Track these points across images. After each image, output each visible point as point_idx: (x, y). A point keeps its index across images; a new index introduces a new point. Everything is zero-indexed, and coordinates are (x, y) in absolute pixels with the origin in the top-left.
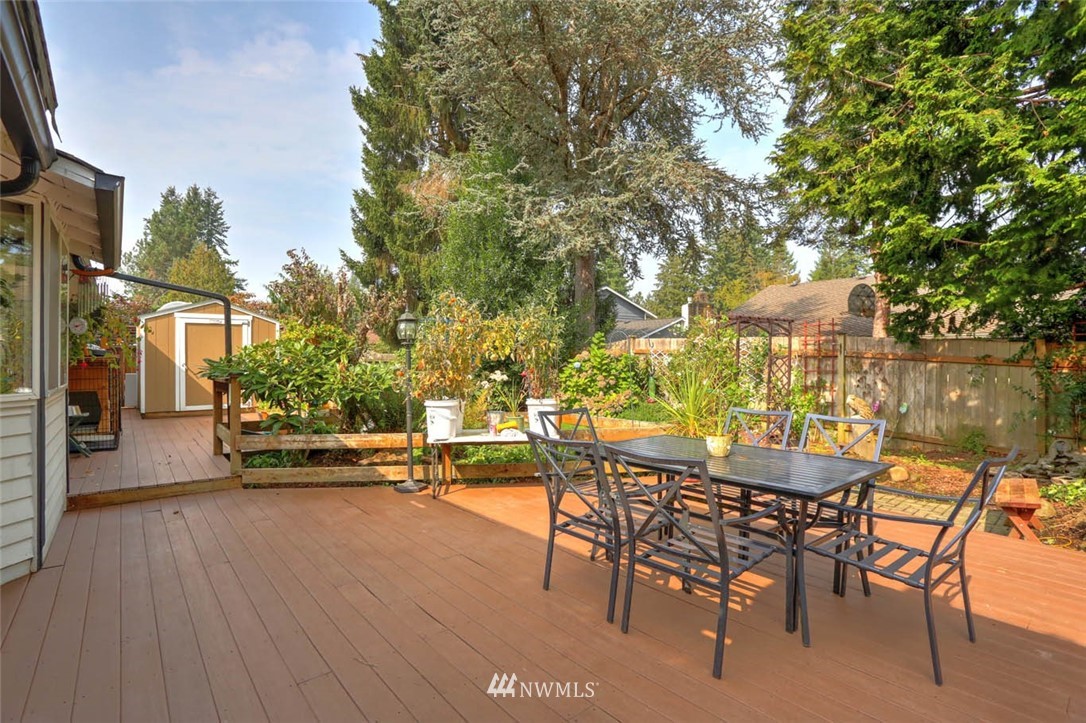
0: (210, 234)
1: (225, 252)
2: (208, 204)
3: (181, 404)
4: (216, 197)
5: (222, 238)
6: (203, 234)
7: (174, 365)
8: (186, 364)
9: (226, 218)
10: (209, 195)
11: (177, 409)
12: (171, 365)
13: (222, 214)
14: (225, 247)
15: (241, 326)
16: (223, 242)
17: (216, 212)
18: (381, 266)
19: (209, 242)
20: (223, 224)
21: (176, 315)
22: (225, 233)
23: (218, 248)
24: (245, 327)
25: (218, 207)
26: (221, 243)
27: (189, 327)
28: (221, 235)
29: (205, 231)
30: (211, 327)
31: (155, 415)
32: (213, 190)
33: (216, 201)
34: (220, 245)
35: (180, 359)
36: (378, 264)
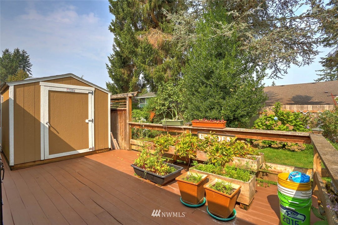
0: (24, 67)
1: (31, 74)
2: (23, 56)
3: (45, 154)
4: (26, 54)
5: (29, 69)
6: (21, 67)
7: (39, 123)
8: (49, 122)
9: (30, 61)
10: (24, 53)
11: (42, 158)
12: (37, 123)
13: (29, 60)
14: (30, 72)
15: (87, 94)
16: (30, 70)
17: (26, 59)
18: (124, 73)
19: (24, 70)
20: (29, 63)
21: (41, 83)
22: (30, 67)
23: (27, 72)
24: (90, 95)
25: (27, 57)
26: (29, 71)
27: (52, 94)
28: (28, 67)
29: (22, 66)
30: (67, 95)
31: (24, 165)
32: (25, 50)
33: (26, 55)
34: (28, 71)
35: (44, 118)
36: (123, 72)
